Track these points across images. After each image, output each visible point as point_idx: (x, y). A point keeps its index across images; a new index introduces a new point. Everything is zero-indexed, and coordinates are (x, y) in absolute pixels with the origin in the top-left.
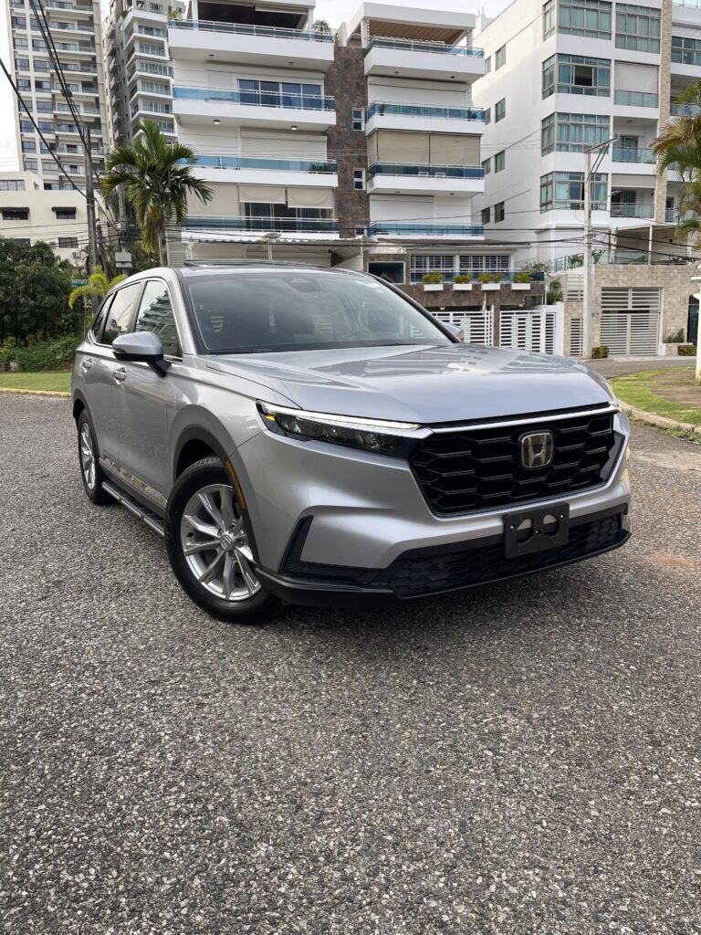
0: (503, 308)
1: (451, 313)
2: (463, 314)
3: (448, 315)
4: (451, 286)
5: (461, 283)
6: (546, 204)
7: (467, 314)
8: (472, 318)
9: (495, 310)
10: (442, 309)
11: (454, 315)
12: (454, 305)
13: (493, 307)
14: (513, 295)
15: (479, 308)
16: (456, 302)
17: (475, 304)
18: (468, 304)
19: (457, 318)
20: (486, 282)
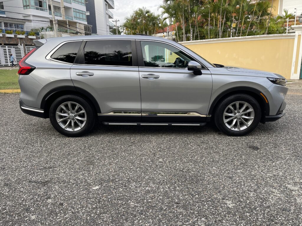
0: (26, 45)
1: (7, 46)
2: (11, 47)
3: (5, 47)
4: (5, 35)
5: (9, 34)
6: (27, 6)
7: (13, 47)
8: (15, 49)
9: (23, 46)
10: (2, 44)
11: (8, 47)
12: (7, 43)
13: (22, 44)
14: (29, 40)
15: (17, 45)
16: (8, 42)
17: (16, 43)
18: (12, 43)
19: (9, 48)
20: (19, 34)
